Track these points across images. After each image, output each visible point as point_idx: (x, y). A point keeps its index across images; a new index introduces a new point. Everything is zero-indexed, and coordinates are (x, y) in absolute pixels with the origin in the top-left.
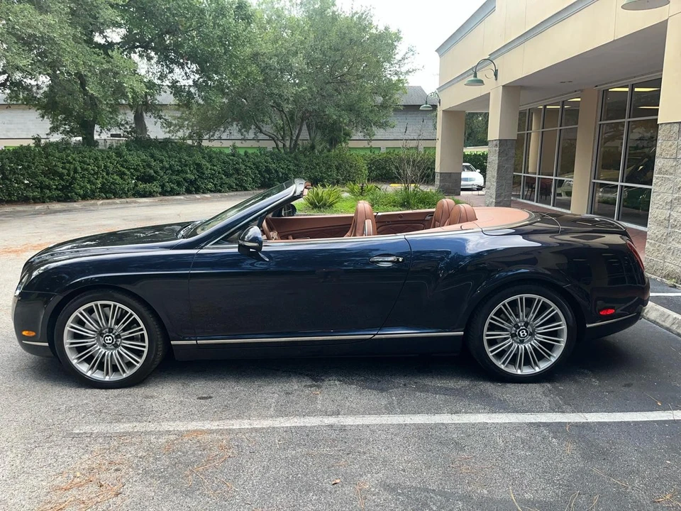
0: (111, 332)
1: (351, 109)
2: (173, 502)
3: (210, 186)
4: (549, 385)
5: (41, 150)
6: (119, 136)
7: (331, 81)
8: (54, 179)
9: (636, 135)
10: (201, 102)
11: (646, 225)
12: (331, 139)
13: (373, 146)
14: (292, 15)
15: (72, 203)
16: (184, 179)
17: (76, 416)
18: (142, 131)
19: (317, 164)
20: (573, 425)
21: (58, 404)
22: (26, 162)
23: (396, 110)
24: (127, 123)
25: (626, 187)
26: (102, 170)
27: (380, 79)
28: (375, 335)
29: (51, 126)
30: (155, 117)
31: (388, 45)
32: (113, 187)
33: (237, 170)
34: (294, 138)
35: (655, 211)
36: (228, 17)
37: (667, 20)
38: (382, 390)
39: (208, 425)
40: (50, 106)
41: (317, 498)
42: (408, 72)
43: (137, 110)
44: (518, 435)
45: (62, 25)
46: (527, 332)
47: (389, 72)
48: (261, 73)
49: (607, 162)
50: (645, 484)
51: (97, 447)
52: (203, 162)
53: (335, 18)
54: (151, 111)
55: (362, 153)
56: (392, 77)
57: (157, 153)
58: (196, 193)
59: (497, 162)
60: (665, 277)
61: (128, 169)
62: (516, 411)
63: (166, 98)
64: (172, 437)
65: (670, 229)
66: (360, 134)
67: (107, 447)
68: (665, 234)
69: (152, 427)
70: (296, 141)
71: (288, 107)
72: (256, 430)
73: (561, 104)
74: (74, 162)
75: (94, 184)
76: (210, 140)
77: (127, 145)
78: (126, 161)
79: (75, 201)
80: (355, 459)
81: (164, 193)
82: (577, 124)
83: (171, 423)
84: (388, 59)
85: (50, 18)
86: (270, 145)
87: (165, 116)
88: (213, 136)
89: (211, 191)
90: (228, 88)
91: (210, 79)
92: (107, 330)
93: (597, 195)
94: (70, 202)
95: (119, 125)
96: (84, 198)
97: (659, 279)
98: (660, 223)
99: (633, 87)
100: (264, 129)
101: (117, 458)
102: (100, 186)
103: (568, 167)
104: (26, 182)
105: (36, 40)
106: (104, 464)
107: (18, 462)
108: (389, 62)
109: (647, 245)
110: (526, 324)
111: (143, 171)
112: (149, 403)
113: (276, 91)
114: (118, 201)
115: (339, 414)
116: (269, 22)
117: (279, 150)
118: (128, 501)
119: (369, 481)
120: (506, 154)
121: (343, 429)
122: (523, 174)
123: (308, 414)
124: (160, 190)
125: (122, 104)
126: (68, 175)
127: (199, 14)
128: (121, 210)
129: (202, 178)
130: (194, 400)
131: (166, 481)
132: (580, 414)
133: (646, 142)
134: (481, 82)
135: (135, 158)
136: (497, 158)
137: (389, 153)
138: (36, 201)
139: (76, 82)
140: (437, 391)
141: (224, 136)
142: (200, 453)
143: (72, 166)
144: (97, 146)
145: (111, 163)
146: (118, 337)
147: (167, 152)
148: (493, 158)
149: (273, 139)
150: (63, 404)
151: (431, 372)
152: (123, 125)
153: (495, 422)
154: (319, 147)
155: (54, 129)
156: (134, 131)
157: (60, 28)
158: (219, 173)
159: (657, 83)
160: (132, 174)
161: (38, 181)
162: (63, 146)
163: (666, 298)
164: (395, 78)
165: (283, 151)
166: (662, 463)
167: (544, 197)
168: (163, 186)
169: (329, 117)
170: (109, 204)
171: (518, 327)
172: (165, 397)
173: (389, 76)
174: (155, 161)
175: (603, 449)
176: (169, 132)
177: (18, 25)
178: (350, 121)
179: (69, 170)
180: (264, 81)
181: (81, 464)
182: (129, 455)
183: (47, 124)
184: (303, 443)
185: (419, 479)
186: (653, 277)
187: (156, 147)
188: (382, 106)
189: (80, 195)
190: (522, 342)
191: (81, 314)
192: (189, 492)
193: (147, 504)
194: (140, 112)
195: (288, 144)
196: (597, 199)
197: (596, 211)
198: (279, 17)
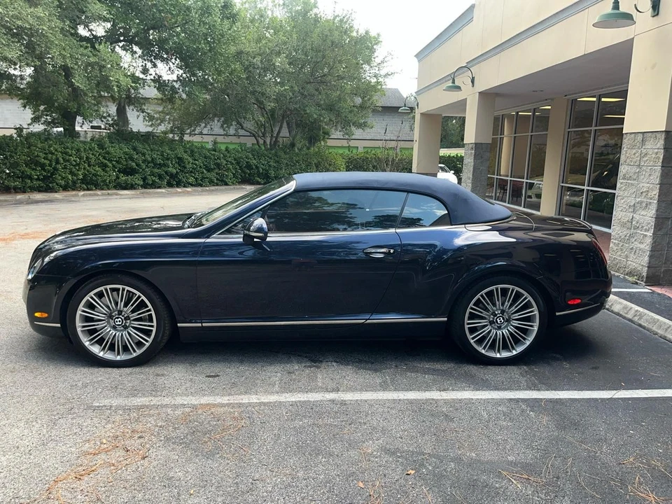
0: (121, 314)
1: (331, 108)
2: (197, 464)
3: (191, 180)
4: (525, 368)
5: (23, 140)
6: (99, 128)
7: (312, 81)
8: (36, 170)
9: (601, 141)
10: (184, 96)
11: (609, 227)
12: (310, 137)
13: (351, 145)
14: (275, 15)
15: (53, 194)
16: (166, 173)
17: (93, 392)
18: (124, 123)
19: (297, 162)
20: (547, 401)
21: (74, 381)
22: (8, 152)
23: (375, 111)
24: (109, 116)
25: (592, 191)
26: (84, 162)
27: (360, 80)
28: (367, 320)
29: (33, 116)
30: (137, 111)
31: (368, 48)
32: (94, 178)
33: (218, 166)
34: (275, 135)
35: (619, 213)
36: (213, 16)
37: (633, 38)
38: (376, 371)
39: (219, 400)
40: (33, 96)
41: (326, 460)
42: (387, 75)
43: (120, 102)
44: (499, 408)
45: (50, 18)
46: (503, 319)
47: (368, 74)
48: (245, 71)
49: (574, 167)
50: (612, 450)
51: (118, 418)
52: (185, 156)
53: (317, 20)
54: (133, 104)
55: (341, 151)
56: (372, 79)
57: (140, 146)
58: (178, 187)
59: (473, 164)
60: (627, 274)
61: (110, 161)
62: (497, 389)
63: (150, 92)
64: (187, 410)
65: (632, 231)
66: (339, 133)
67: (128, 418)
68: (628, 235)
69: (167, 401)
70: (276, 138)
71: (270, 105)
72: (264, 404)
73: (532, 111)
74: (56, 153)
75: (75, 175)
76: (190, 134)
77: (109, 136)
78: (108, 153)
79: (56, 192)
80: (357, 428)
81: (145, 186)
82: (547, 130)
83: (185, 398)
84: (368, 62)
85: (40, 11)
86: (250, 142)
87: (147, 109)
88: (194, 131)
89: (192, 185)
90: (212, 84)
91: (194, 75)
92: (116, 313)
93: (565, 198)
94: (51, 192)
95: (102, 118)
96: (65, 188)
97: (622, 276)
98: (623, 225)
99: (600, 97)
100: (245, 125)
101: (139, 427)
102: (81, 177)
103: (538, 171)
104: (8, 171)
105: (24, 32)
106: (128, 433)
107: (45, 431)
108: (369, 65)
109: (611, 245)
110: (503, 312)
111: (125, 163)
112: (161, 380)
113: (259, 89)
114: (99, 192)
115: (339, 391)
116: (252, 21)
117: (259, 146)
118: (155, 463)
119: (371, 447)
120: (482, 157)
121: (343, 403)
122: (495, 177)
123: (311, 391)
124: (142, 183)
125: (105, 97)
126: (50, 165)
127: (185, 12)
128: (105, 202)
129: (183, 171)
130: (202, 378)
131: (187, 445)
132: (553, 392)
133: (610, 149)
134: (459, 88)
135: (117, 150)
136: (472, 160)
137: (367, 153)
138: (17, 190)
139: (60, 74)
140: (426, 371)
141: (205, 131)
142: (215, 423)
143: (54, 157)
144: (79, 137)
145: (93, 154)
146: (127, 318)
147: (149, 145)
148: (469, 160)
149: (254, 136)
150: (79, 381)
151: (419, 355)
152: (105, 118)
153: (479, 398)
154: (299, 145)
155: (36, 120)
156: (115, 124)
157: (49, 21)
158: (201, 167)
159: (624, 94)
160: (114, 166)
161: (20, 170)
162: (45, 137)
163: (628, 293)
164: (374, 80)
165: (263, 148)
166: (626, 433)
167: (515, 199)
168: (144, 179)
169: (309, 115)
170: (90, 195)
171: (496, 315)
172: (176, 375)
173: (368, 78)
174: (137, 154)
175: (575, 421)
176: (151, 126)
177: (8, 17)
178: (330, 120)
179: (50, 161)
180: (247, 78)
181: (106, 432)
182: (149, 425)
183: (28, 114)
184: (309, 415)
185: (415, 445)
186: (617, 274)
187: (138, 139)
188: (361, 107)
189: (61, 186)
190: (499, 328)
191: (92, 298)
192: (210, 455)
193: (172, 465)
194: (122, 104)
195: (268, 141)
196: (565, 201)
197: (563, 212)
198: (262, 16)
